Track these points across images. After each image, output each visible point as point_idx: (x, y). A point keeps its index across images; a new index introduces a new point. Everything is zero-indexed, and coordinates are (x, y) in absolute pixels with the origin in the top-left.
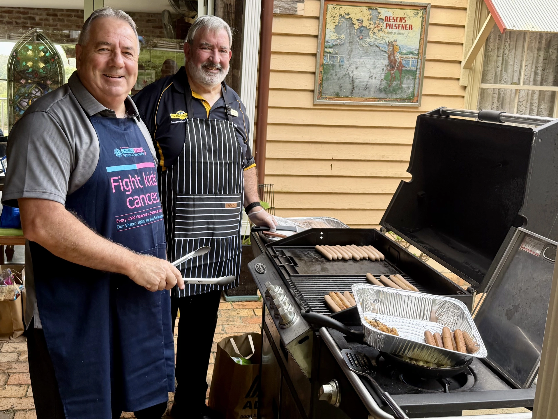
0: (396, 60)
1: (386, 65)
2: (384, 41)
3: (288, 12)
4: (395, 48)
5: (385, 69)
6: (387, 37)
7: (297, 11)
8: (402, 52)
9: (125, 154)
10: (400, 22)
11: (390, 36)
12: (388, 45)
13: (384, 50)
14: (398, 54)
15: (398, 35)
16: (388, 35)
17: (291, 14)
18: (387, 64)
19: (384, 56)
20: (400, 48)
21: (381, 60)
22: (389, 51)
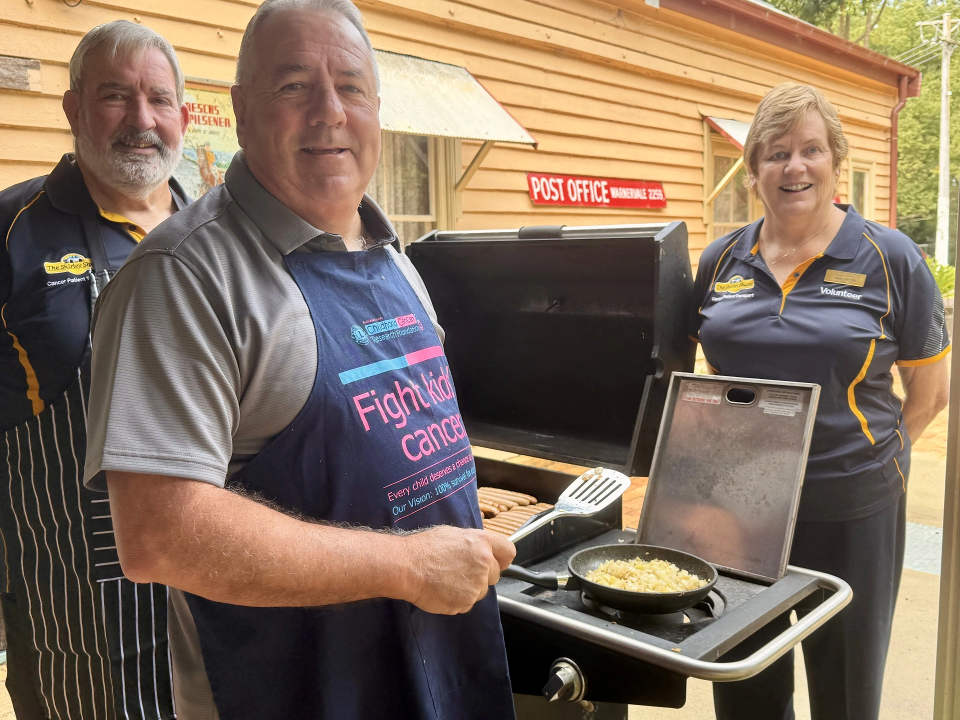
0: (212, 177)
1: (199, 185)
2: (189, 143)
3: (11, 84)
4: (208, 157)
5: (198, 192)
6: (194, 138)
7: (28, 84)
8: (220, 164)
9: (375, 335)
10: (210, 112)
11: (197, 135)
12: (198, 151)
13: (192, 159)
14: (215, 166)
15: (211, 136)
16: (195, 134)
17: (18, 88)
18: (200, 182)
19: (193, 170)
20: (216, 156)
21: (190, 177)
22: (199, 161)
